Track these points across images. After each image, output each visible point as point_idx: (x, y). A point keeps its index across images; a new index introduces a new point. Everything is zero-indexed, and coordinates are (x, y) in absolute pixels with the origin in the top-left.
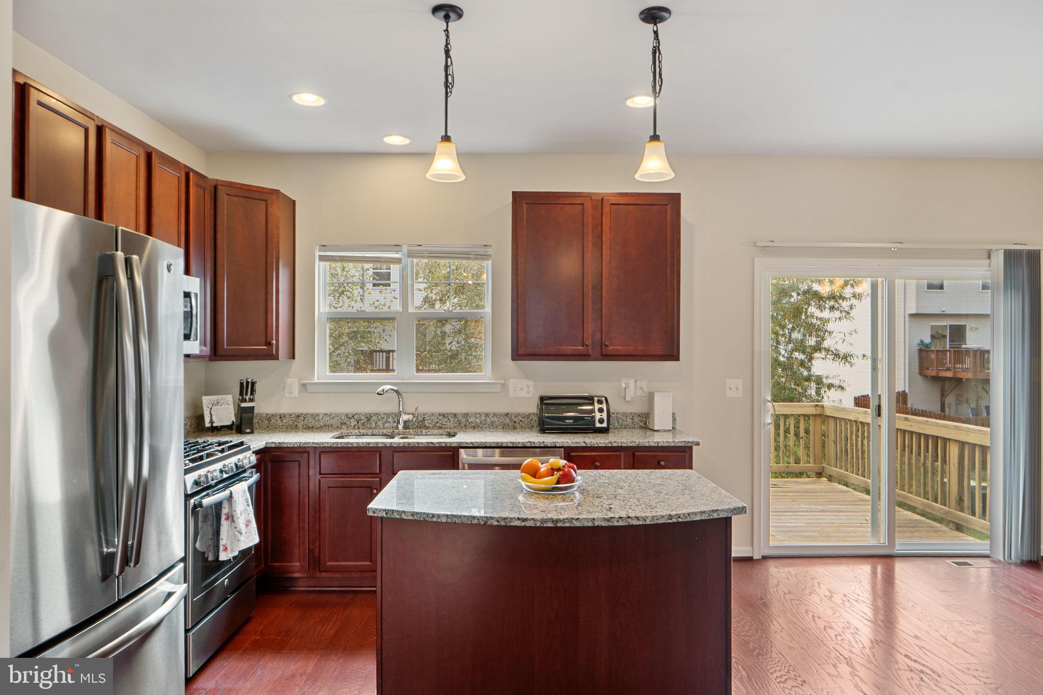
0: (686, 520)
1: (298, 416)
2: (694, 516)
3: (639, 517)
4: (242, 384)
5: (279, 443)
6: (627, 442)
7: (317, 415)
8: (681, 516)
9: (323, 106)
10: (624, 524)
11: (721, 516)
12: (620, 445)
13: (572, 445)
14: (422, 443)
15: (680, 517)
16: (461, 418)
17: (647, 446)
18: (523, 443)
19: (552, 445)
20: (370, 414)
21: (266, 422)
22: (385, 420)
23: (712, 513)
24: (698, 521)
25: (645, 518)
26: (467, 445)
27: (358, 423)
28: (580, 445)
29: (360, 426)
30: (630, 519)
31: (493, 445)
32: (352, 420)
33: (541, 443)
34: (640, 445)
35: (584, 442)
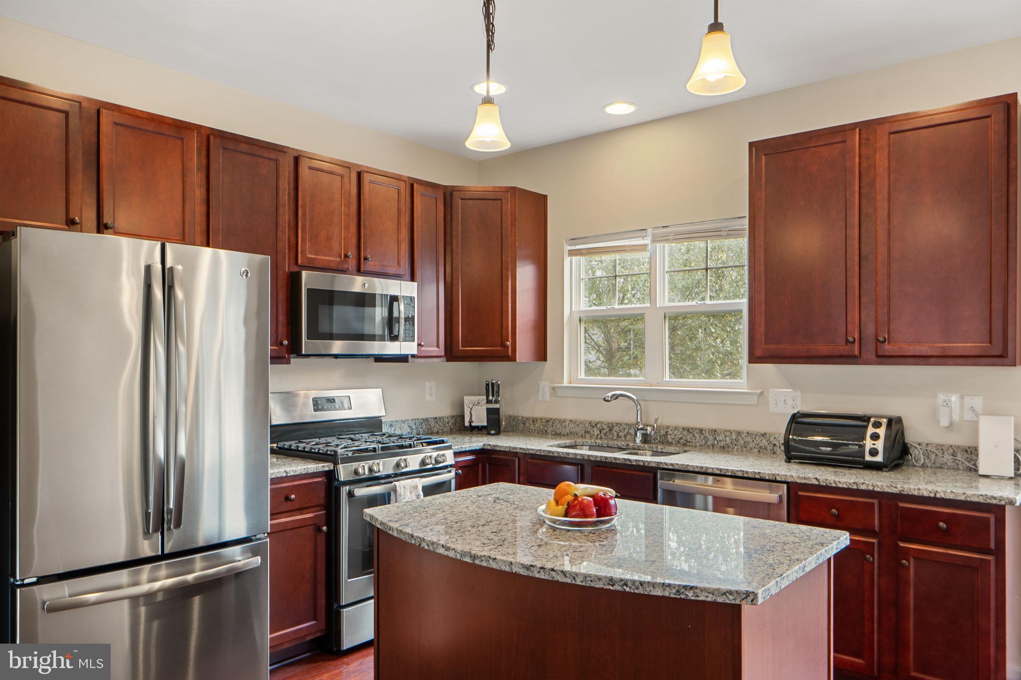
0: (636, 591)
1: (548, 421)
2: (651, 588)
3: (566, 572)
4: (487, 385)
5: (494, 446)
6: (882, 486)
7: (564, 421)
8: (629, 584)
9: (505, 92)
10: (546, 577)
11: (702, 598)
12: (871, 488)
13: (799, 481)
14: (619, 459)
15: (627, 585)
16: (707, 435)
17: (915, 496)
18: (732, 471)
19: (771, 478)
20: (612, 424)
21: (522, 425)
22: (626, 431)
23: (683, 590)
24: (659, 597)
25: (574, 575)
26: (666, 467)
27: (600, 432)
28: (810, 482)
29: (603, 437)
30: (554, 572)
31: (696, 470)
32: (595, 429)
33: (756, 473)
34: (903, 492)
35: (816, 479)
